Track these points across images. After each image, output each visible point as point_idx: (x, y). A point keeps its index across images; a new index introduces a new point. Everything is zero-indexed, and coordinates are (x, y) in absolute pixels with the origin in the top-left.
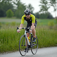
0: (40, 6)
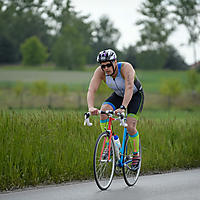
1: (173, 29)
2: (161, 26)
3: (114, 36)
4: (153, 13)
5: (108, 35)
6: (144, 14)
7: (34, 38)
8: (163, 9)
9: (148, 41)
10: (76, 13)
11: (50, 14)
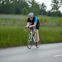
0: (51, 5)
1: (60, 7)
2: (57, 6)
3: (45, 8)
4: (55, 2)
5: (44, 8)
6: (53, 2)
7: (25, 8)
8: (58, 1)
9: (54, 9)
10: (36, 2)
11: (29, 2)
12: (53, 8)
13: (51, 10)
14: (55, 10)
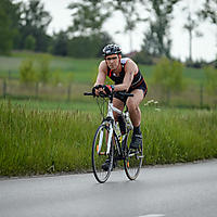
1: (108, 15)
2: (96, 11)
3: (44, 20)
5: (38, 18)
9: (80, 27)
12: (76, 23)
13: (71, 29)
14: (88, 32)
